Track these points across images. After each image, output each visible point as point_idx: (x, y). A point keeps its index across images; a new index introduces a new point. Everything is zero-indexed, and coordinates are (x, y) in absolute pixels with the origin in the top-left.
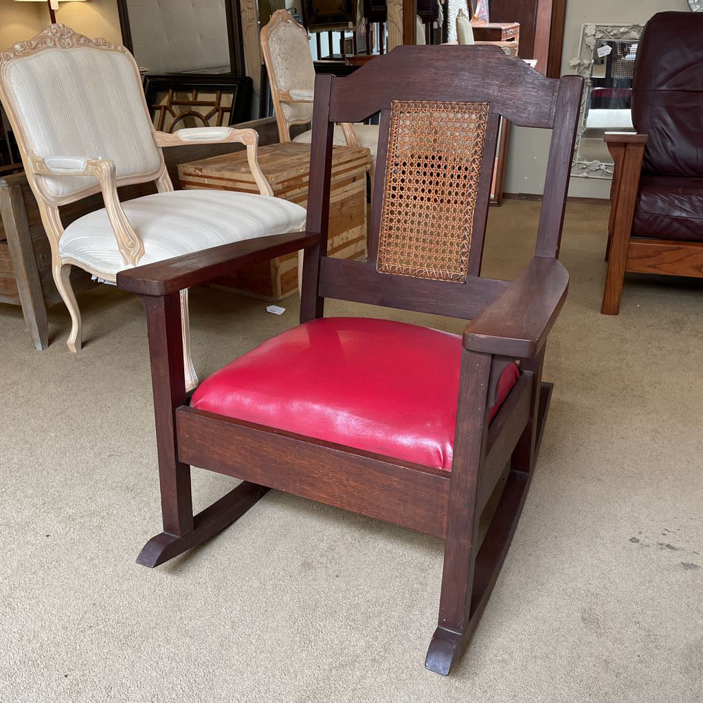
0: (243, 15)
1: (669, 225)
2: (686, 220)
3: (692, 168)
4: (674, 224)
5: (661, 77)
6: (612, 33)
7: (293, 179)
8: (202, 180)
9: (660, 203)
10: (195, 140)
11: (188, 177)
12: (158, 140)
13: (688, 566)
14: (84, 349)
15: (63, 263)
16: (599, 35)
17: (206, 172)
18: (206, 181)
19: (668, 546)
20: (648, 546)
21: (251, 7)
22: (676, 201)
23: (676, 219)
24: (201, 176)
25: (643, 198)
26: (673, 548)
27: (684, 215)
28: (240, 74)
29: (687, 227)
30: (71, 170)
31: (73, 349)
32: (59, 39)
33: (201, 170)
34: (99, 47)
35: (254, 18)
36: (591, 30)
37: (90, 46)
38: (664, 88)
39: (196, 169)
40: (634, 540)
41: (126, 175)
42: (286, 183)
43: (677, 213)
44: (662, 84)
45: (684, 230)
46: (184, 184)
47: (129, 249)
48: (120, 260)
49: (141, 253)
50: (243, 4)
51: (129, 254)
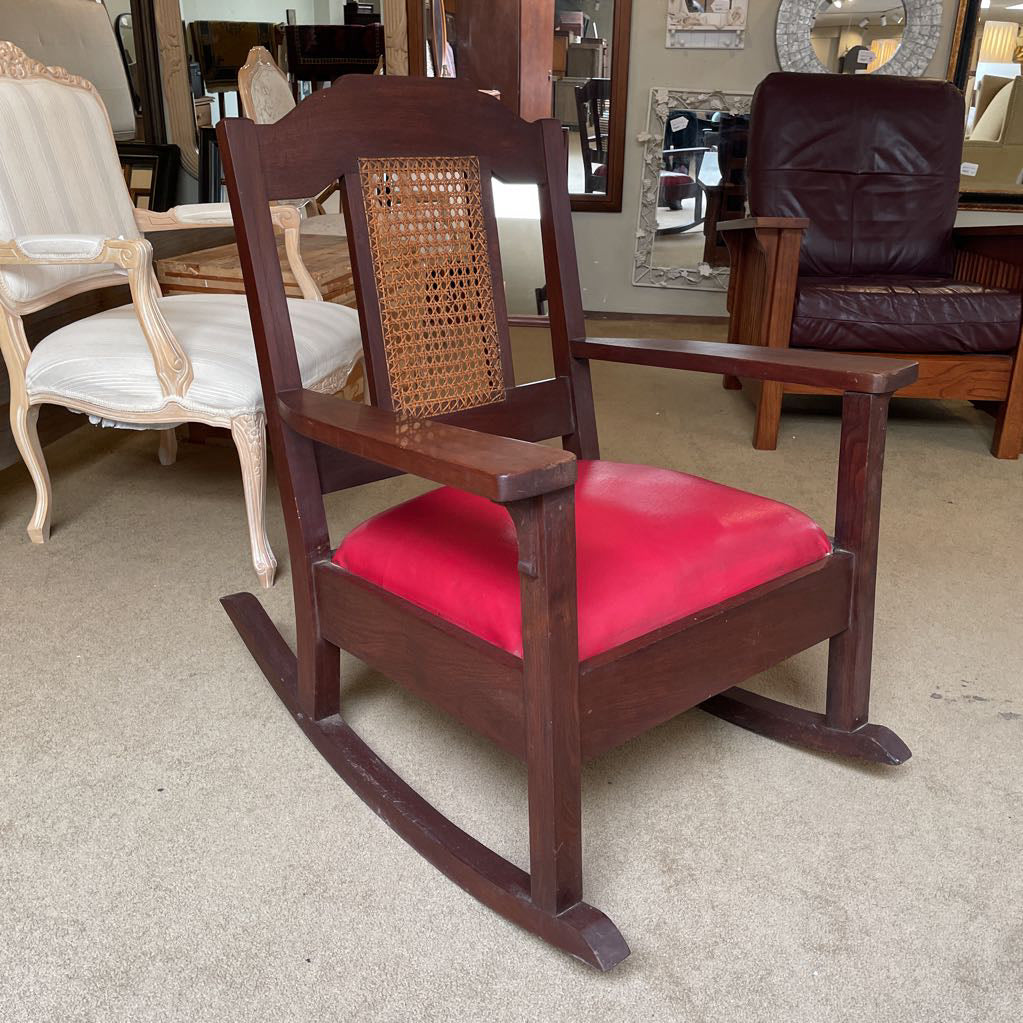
0: (162, 55)
1: (834, 332)
2: (854, 324)
3: (827, 265)
4: (840, 330)
5: (783, 153)
6: (688, 102)
7: (339, 279)
8: (198, 283)
9: (822, 305)
10: (203, 222)
11: (174, 278)
12: (140, 221)
13: (1009, 716)
14: (54, 537)
15: (31, 403)
16: (673, 104)
17: (204, 270)
18: (206, 284)
19: (975, 698)
20: (955, 701)
21: (175, 42)
22: (841, 302)
23: (842, 324)
24: (197, 277)
25: (802, 298)
26: (981, 699)
27: (852, 318)
28: (159, 142)
29: (855, 333)
30: (72, 256)
31: (38, 539)
32: (10, 65)
33: (197, 268)
34: (59, 80)
35: (180, 61)
36: (662, 97)
37: (45, 78)
38: (788, 166)
39: (188, 266)
40: (933, 696)
41: (103, 272)
42: (332, 285)
43: (843, 317)
44: (784, 163)
45: (852, 336)
46: (166, 289)
47: (176, 369)
48: (154, 389)
49: (190, 378)
50: (163, 40)
51: (173, 379)
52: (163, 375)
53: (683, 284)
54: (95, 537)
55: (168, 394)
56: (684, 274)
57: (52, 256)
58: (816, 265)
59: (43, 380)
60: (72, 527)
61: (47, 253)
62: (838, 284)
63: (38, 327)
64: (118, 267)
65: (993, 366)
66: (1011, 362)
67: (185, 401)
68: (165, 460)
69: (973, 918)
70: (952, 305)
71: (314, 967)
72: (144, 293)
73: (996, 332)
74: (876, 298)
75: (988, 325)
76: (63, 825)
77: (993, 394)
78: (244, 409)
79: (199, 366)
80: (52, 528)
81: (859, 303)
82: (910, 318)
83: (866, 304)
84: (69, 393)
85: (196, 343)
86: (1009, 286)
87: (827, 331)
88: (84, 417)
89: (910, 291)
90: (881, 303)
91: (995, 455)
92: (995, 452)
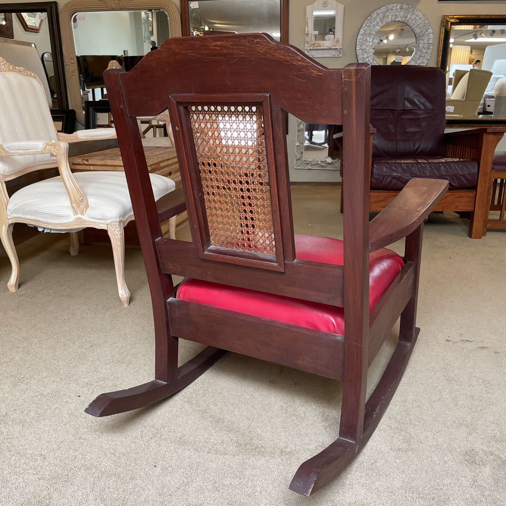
0: (66, 68)
1: (391, 181)
2: (400, 177)
3: (384, 152)
4: (394, 180)
7: (155, 164)
8: (88, 168)
9: (385, 169)
10: (90, 138)
11: (76, 166)
12: (60, 138)
13: (483, 348)
14: (20, 289)
15: (10, 223)
17: (90, 162)
18: (92, 168)
19: (466, 340)
20: (457, 342)
21: (73, 62)
22: (393, 167)
23: (394, 177)
24: (87, 165)
25: (375, 166)
26: (469, 341)
27: (399, 175)
28: (65, 108)
29: (401, 181)
30: (30, 151)
31: (13, 289)
33: (87, 160)
34: (21, 73)
35: (75, 70)
37: (15, 71)
39: (83, 160)
40: (447, 340)
41: (44, 161)
42: (152, 167)
43: (395, 174)
46: (73, 171)
47: (80, 203)
48: (70, 212)
49: (87, 206)
50: (67, 61)
51: (79, 207)
52: (74, 205)
53: (319, 167)
54: (41, 288)
55: (77, 215)
56: (319, 162)
57: (20, 151)
58: (380, 153)
59: (15, 211)
60: (29, 284)
61: (18, 150)
62: (392, 159)
63: (13, 187)
64: (52, 155)
65: (466, 195)
66: (475, 192)
67: (85, 217)
68: (73, 253)
69: (470, 434)
70: (445, 166)
71: (158, 469)
72: (65, 169)
73: (467, 179)
74: (410, 165)
75: (463, 175)
76: (32, 414)
77: (468, 208)
78: (114, 220)
79: (91, 201)
80: (20, 284)
81: (402, 168)
82: (426, 173)
83: (405, 168)
84: (28, 217)
85: (89, 190)
86: (471, 158)
87: (387, 181)
88: (36, 228)
89: (425, 161)
90: (413, 167)
91: (471, 237)
92: (470, 236)
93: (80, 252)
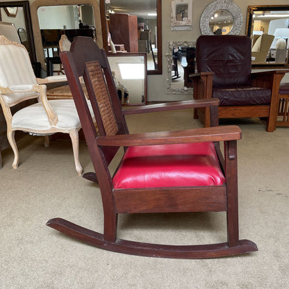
0: (35, 39)
2: (228, 99)
5: (205, 56)
6: (178, 44)
8: (53, 97)
9: (219, 94)
13: (279, 194)
14: (19, 167)
15: (13, 130)
16: (174, 45)
17: (55, 94)
18: (55, 97)
20: (264, 191)
21: (38, 35)
22: (224, 93)
23: (225, 99)
25: (214, 93)
26: (271, 191)
27: (227, 97)
30: (25, 90)
31: (15, 167)
32: (3, 41)
36: (171, 43)
37: (13, 44)
38: (207, 60)
40: (259, 190)
43: (225, 97)
45: (228, 102)
46: (48, 99)
47: (53, 119)
48: (48, 124)
49: (57, 121)
50: (35, 35)
51: (53, 121)
52: (50, 120)
53: (180, 93)
55: (52, 125)
56: (180, 90)
58: (216, 85)
59: (16, 124)
60: (24, 164)
61: (18, 90)
62: (223, 89)
63: (14, 110)
64: (37, 92)
65: (264, 108)
66: (269, 106)
67: (57, 127)
68: (46, 145)
69: (276, 242)
70: (253, 92)
71: (110, 266)
72: (44, 99)
73: (265, 99)
74: (233, 92)
75: (263, 97)
76: (36, 238)
77: (266, 115)
78: (73, 128)
79: (60, 117)
80: (19, 164)
82: (242, 97)
83: (231, 93)
84: (24, 127)
85: (58, 111)
86: (267, 87)
88: (28, 133)
89: (242, 90)
90: (235, 93)
91: (267, 132)
92: (267, 130)
93: (50, 144)
